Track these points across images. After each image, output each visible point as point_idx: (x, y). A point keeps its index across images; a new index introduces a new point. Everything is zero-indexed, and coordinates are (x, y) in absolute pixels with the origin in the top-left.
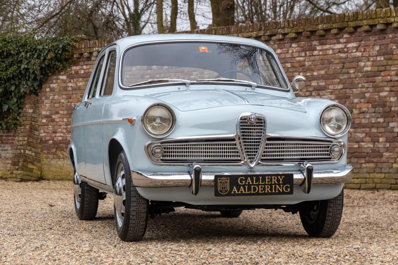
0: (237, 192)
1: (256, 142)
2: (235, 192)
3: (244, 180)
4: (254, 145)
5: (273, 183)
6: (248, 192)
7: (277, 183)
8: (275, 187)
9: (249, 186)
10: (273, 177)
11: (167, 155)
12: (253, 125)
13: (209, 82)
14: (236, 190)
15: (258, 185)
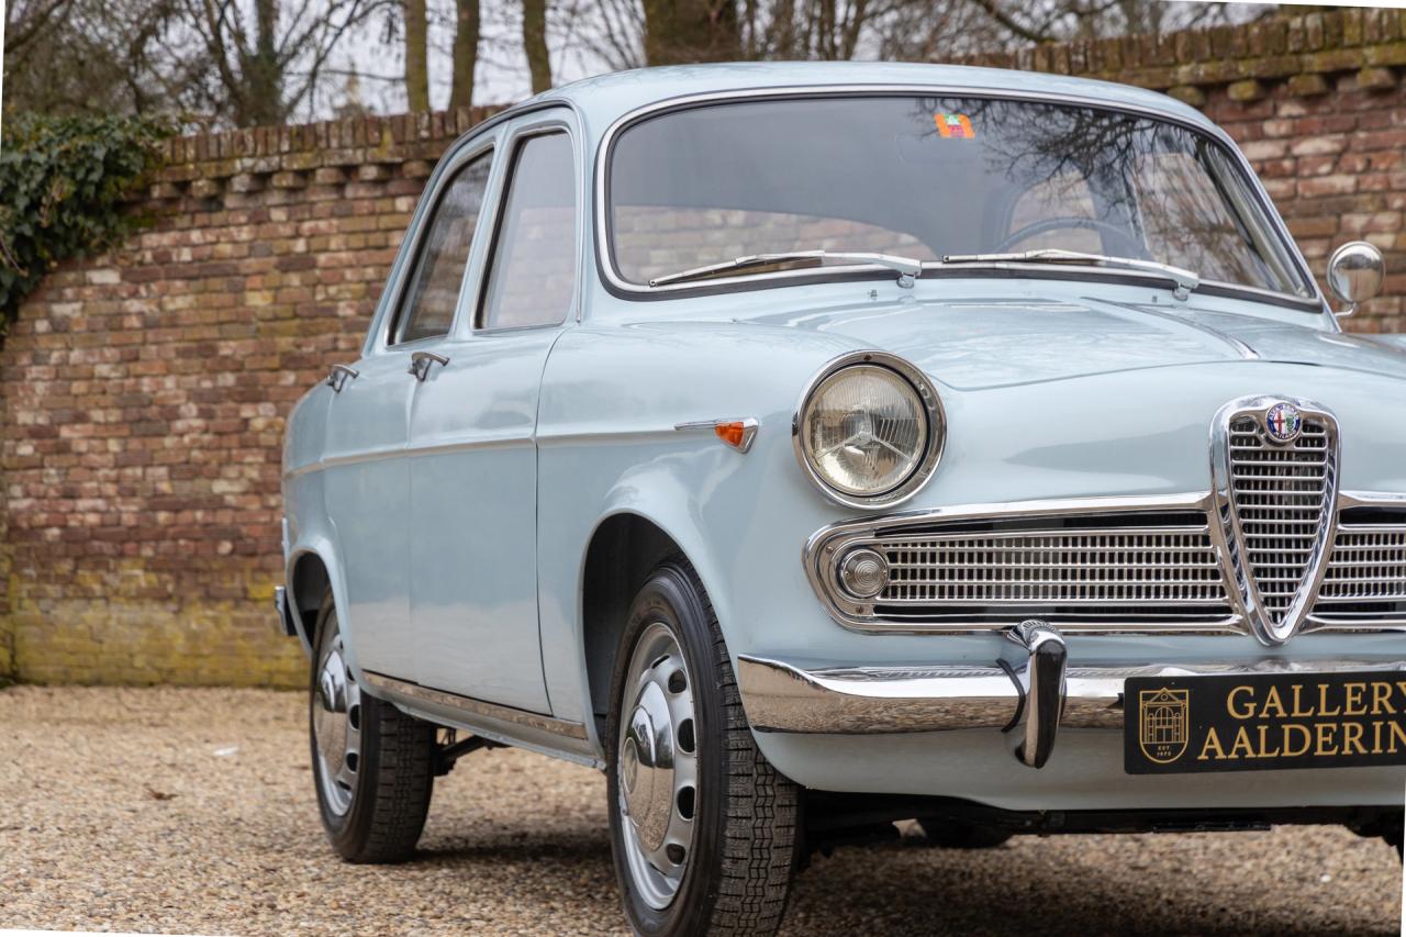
0: (1221, 755)
1: (1297, 529)
2: (1212, 753)
3: (1251, 700)
4: (1288, 543)
5: (1376, 711)
6: (1267, 751)
7: (1391, 710)
8: (1386, 730)
9: (1275, 724)
10: (1376, 686)
11: (904, 589)
12: (1282, 454)
13: (998, 265)
14: (1217, 745)
15: (1310, 723)
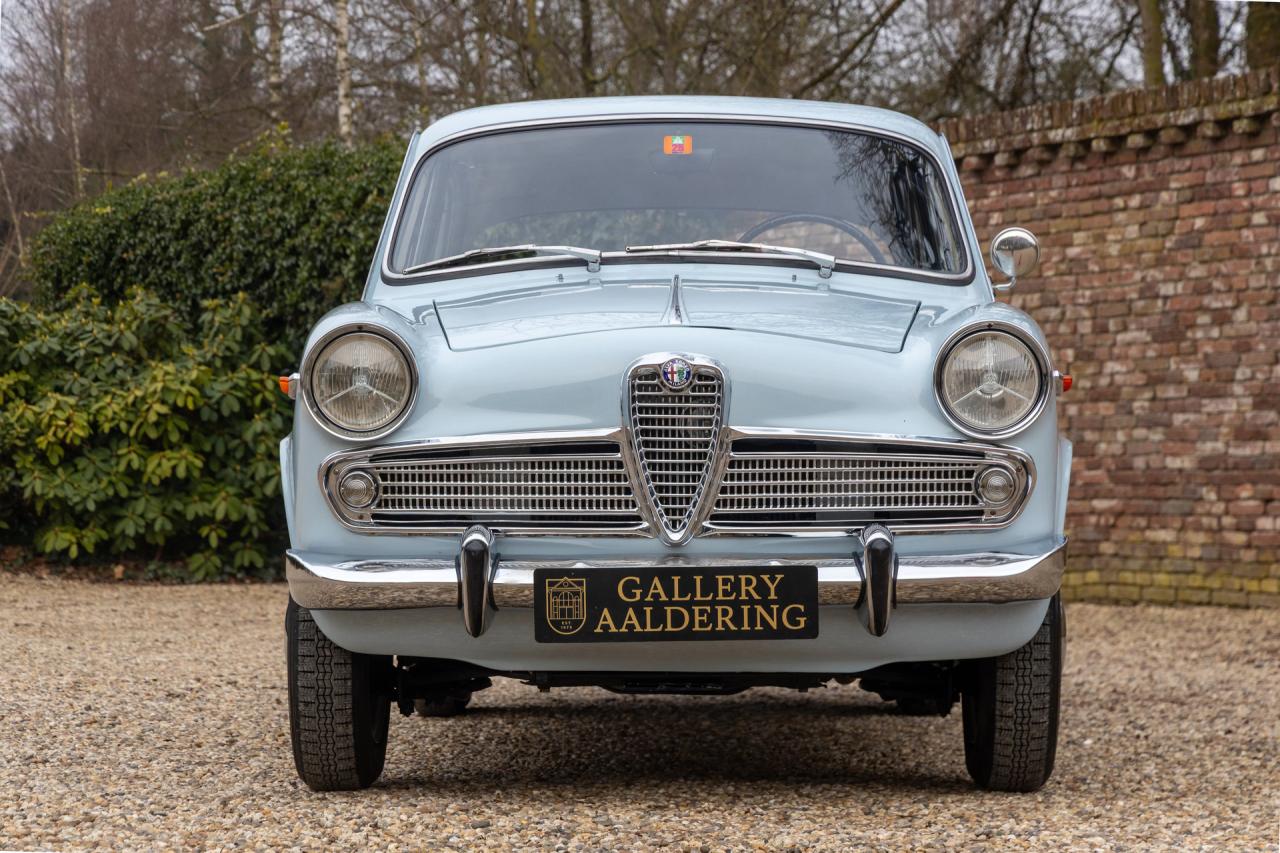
0: (613, 629)
1: (694, 456)
2: (606, 627)
3: (638, 587)
5: (744, 597)
6: (652, 627)
7: (756, 597)
8: (752, 612)
9: (658, 606)
10: (743, 577)
11: (393, 501)
12: (679, 397)
14: (610, 622)
15: (688, 606)
